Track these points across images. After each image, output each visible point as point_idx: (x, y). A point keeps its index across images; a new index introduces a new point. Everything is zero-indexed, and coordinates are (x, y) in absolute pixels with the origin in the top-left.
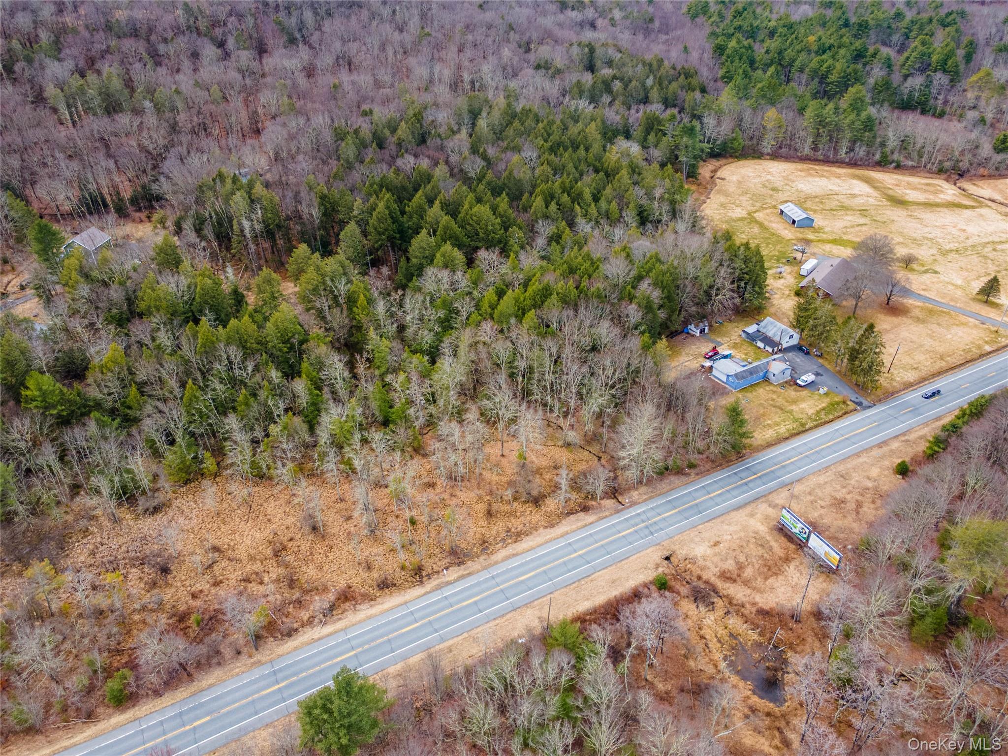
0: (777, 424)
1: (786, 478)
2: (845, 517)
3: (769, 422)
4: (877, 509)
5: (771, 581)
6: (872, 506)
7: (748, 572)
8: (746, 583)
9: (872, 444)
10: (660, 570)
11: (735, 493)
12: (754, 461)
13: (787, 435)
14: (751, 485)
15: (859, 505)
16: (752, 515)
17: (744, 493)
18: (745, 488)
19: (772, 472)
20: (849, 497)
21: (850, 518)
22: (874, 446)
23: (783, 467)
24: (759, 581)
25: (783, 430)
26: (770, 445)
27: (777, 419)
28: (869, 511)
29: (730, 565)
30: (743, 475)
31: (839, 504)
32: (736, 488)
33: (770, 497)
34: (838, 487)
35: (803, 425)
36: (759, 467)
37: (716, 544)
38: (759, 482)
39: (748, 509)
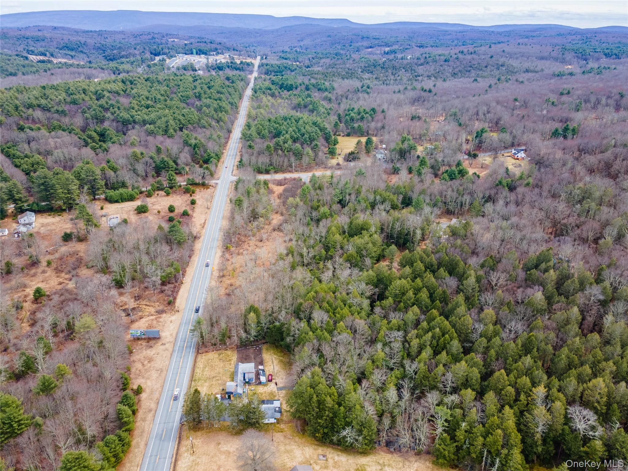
0: (203, 371)
1: (175, 354)
2: (144, 357)
3: (207, 369)
4: (136, 369)
5: (147, 325)
6: (139, 369)
7: (155, 322)
8: (152, 320)
9: (161, 397)
10: (176, 308)
11: (184, 336)
12: (193, 351)
13: (195, 371)
14: (183, 343)
15: (143, 365)
16: (171, 335)
17: (181, 339)
18: (183, 340)
19: (182, 353)
20: (149, 365)
21: (142, 358)
22: (160, 397)
23: (181, 357)
24: (150, 323)
25: (198, 371)
26: (195, 362)
27: (205, 373)
28: (139, 366)
29: (161, 320)
30: (189, 344)
31: (150, 360)
32: (186, 338)
33: (172, 344)
34: (156, 365)
35: (195, 380)
36: (188, 350)
37: (171, 322)
38: (182, 345)
39: (174, 335)
